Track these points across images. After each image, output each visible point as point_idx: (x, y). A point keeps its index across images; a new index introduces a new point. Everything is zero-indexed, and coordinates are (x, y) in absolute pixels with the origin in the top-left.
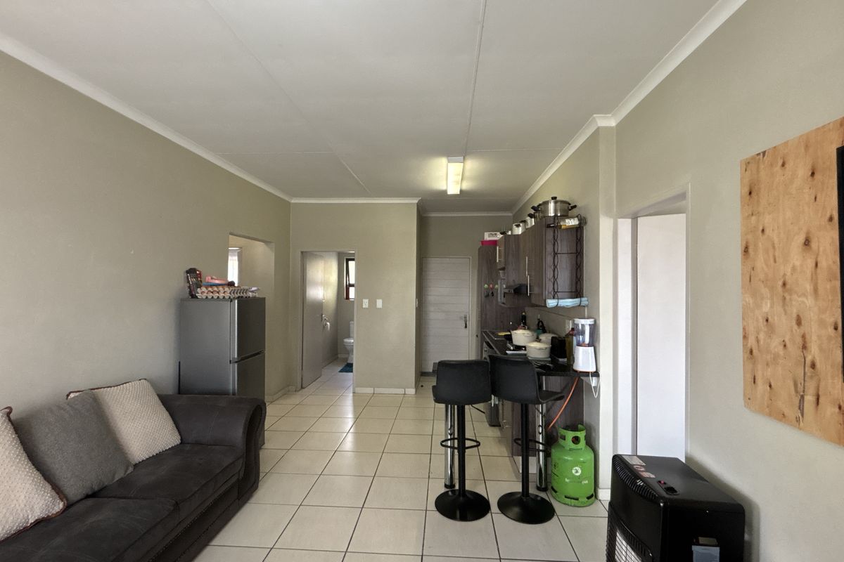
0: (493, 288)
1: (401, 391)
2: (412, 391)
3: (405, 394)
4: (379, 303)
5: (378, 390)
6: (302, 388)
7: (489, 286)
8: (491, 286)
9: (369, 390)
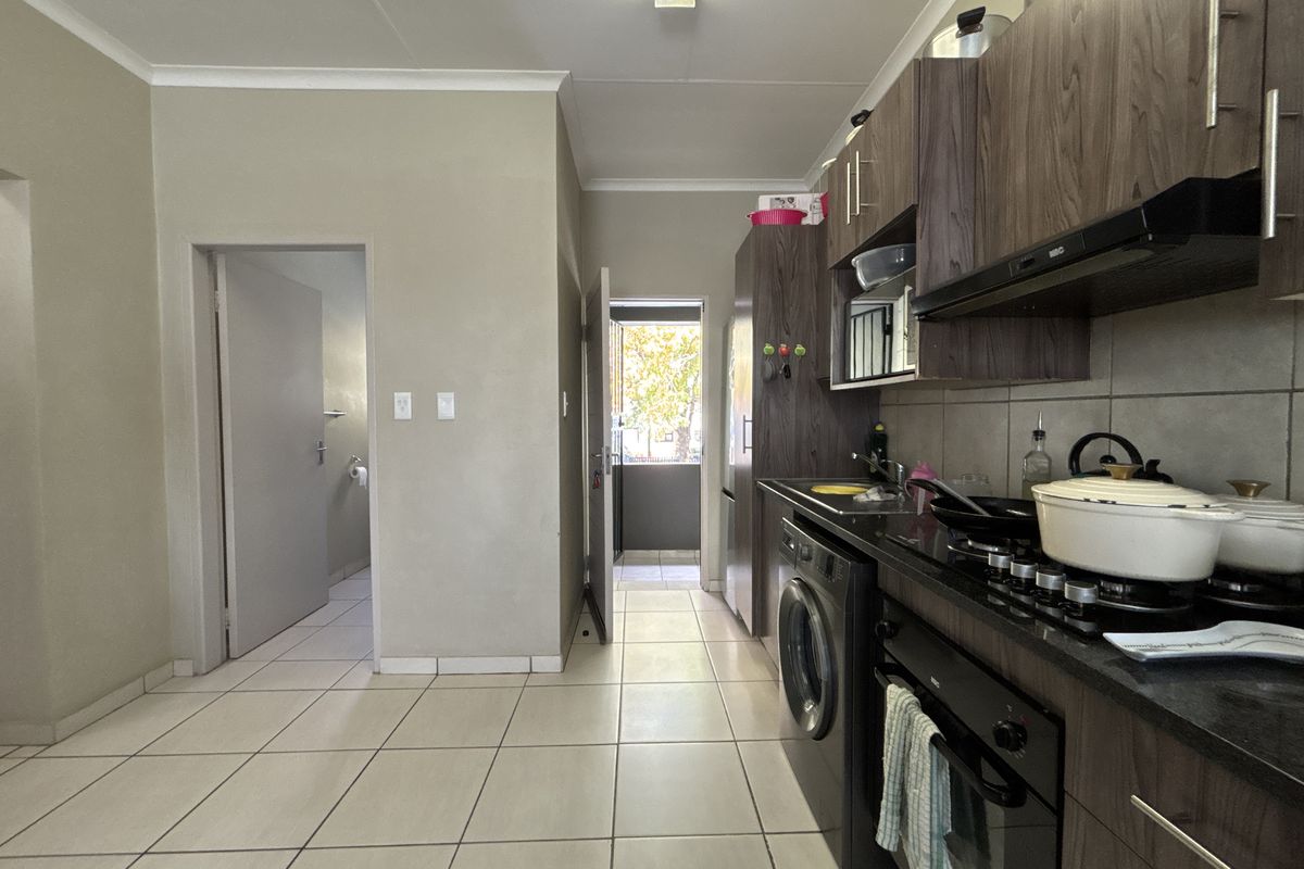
0: (787, 356)
1: (521, 664)
2: (551, 663)
3: (531, 672)
4: (446, 406)
5: (449, 665)
6: (228, 658)
7: (777, 347)
8: (783, 347)
9: (426, 666)
